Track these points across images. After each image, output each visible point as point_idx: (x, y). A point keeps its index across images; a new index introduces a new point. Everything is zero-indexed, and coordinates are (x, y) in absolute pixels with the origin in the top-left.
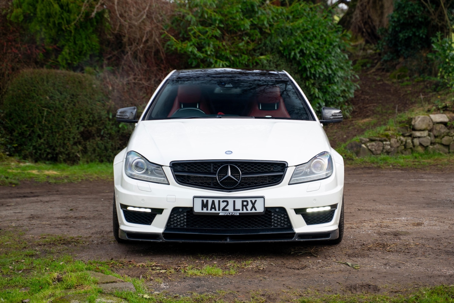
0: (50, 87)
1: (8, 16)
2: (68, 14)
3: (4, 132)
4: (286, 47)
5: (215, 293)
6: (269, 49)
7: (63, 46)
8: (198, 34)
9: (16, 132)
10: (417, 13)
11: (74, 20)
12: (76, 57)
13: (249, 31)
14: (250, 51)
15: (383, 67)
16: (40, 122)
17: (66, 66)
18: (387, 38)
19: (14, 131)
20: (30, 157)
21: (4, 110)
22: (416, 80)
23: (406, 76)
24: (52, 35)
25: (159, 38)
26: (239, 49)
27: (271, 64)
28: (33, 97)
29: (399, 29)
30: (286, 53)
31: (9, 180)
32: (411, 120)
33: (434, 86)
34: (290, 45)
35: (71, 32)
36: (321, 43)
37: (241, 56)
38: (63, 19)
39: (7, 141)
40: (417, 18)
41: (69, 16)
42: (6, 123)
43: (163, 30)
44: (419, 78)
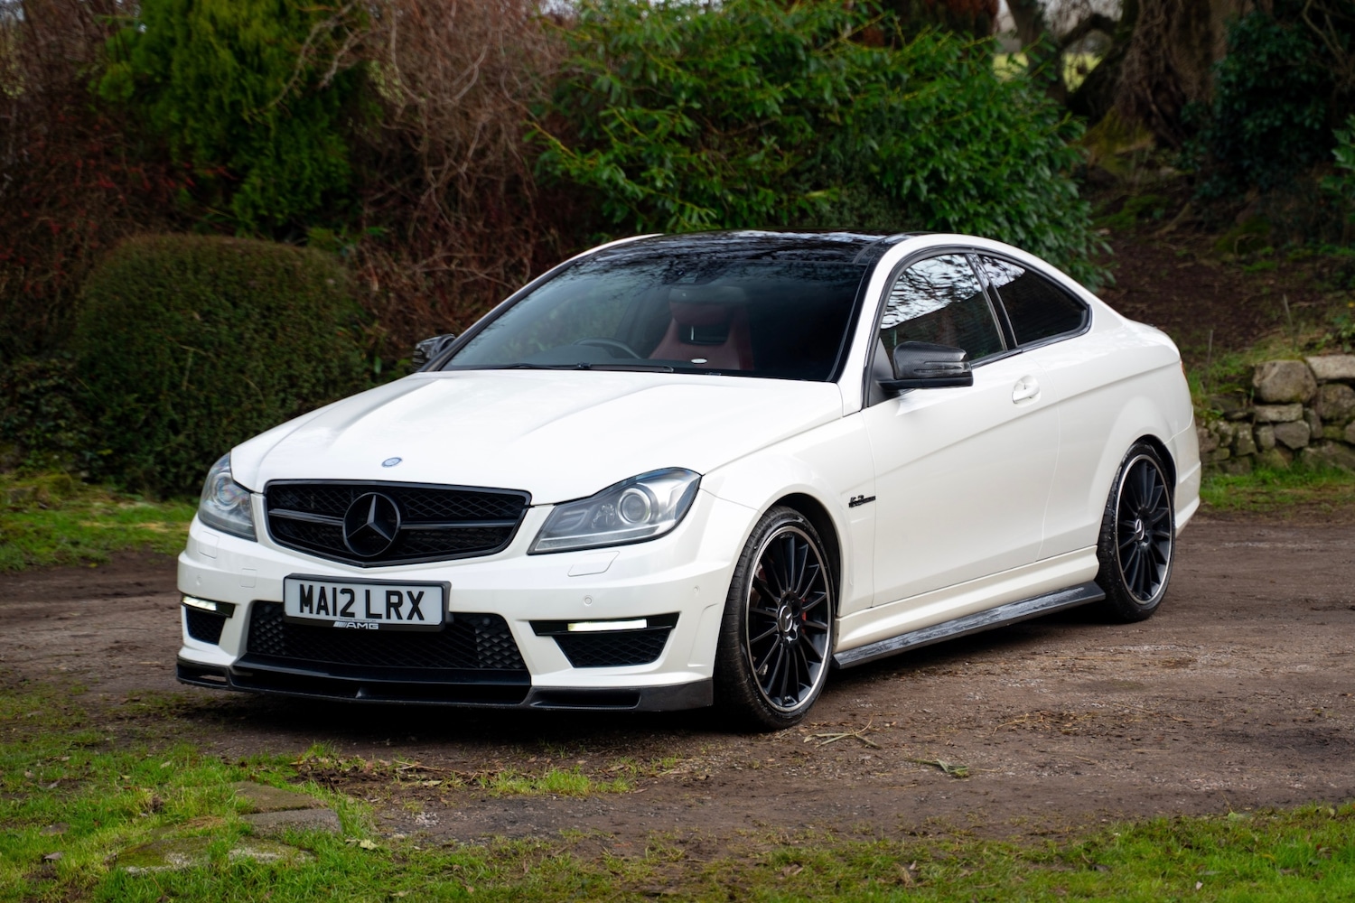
0: (202, 287)
1: (92, 84)
2: (259, 76)
3: (74, 415)
4: (888, 165)
5: (554, 837)
6: (840, 171)
7: (246, 168)
8: (630, 128)
9: (109, 413)
10: (1295, 59)
11: (276, 93)
12: (281, 199)
13: (779, 119)
14: (783, 176)
15: (1200, 217)
16: (174, 386)
17: (253, 225)
18: (1209, 134)
19: (104, 412)
20: (147, 486)
21: (74, 353)
22: (1291, 255)
23: (1264, 244)
24: (215, 137)
25: (518, 141)
26: (750, 171)
27: (846, 212)
28: (156, 314)
29: (1244, 105)
30: (889, 181)
31: (82, 549)
32: (1251, 371)
33: (1341, 274)
34: (900, 158)
35: (267, 129)
36: (993, 152)
37: (757, 192)
38: (243, 90)
39: (81, 440)
40: (1296, 73)
41: (262, 84)
42: (81, 389)
43: (530, 119)
44: (1301, 250)
